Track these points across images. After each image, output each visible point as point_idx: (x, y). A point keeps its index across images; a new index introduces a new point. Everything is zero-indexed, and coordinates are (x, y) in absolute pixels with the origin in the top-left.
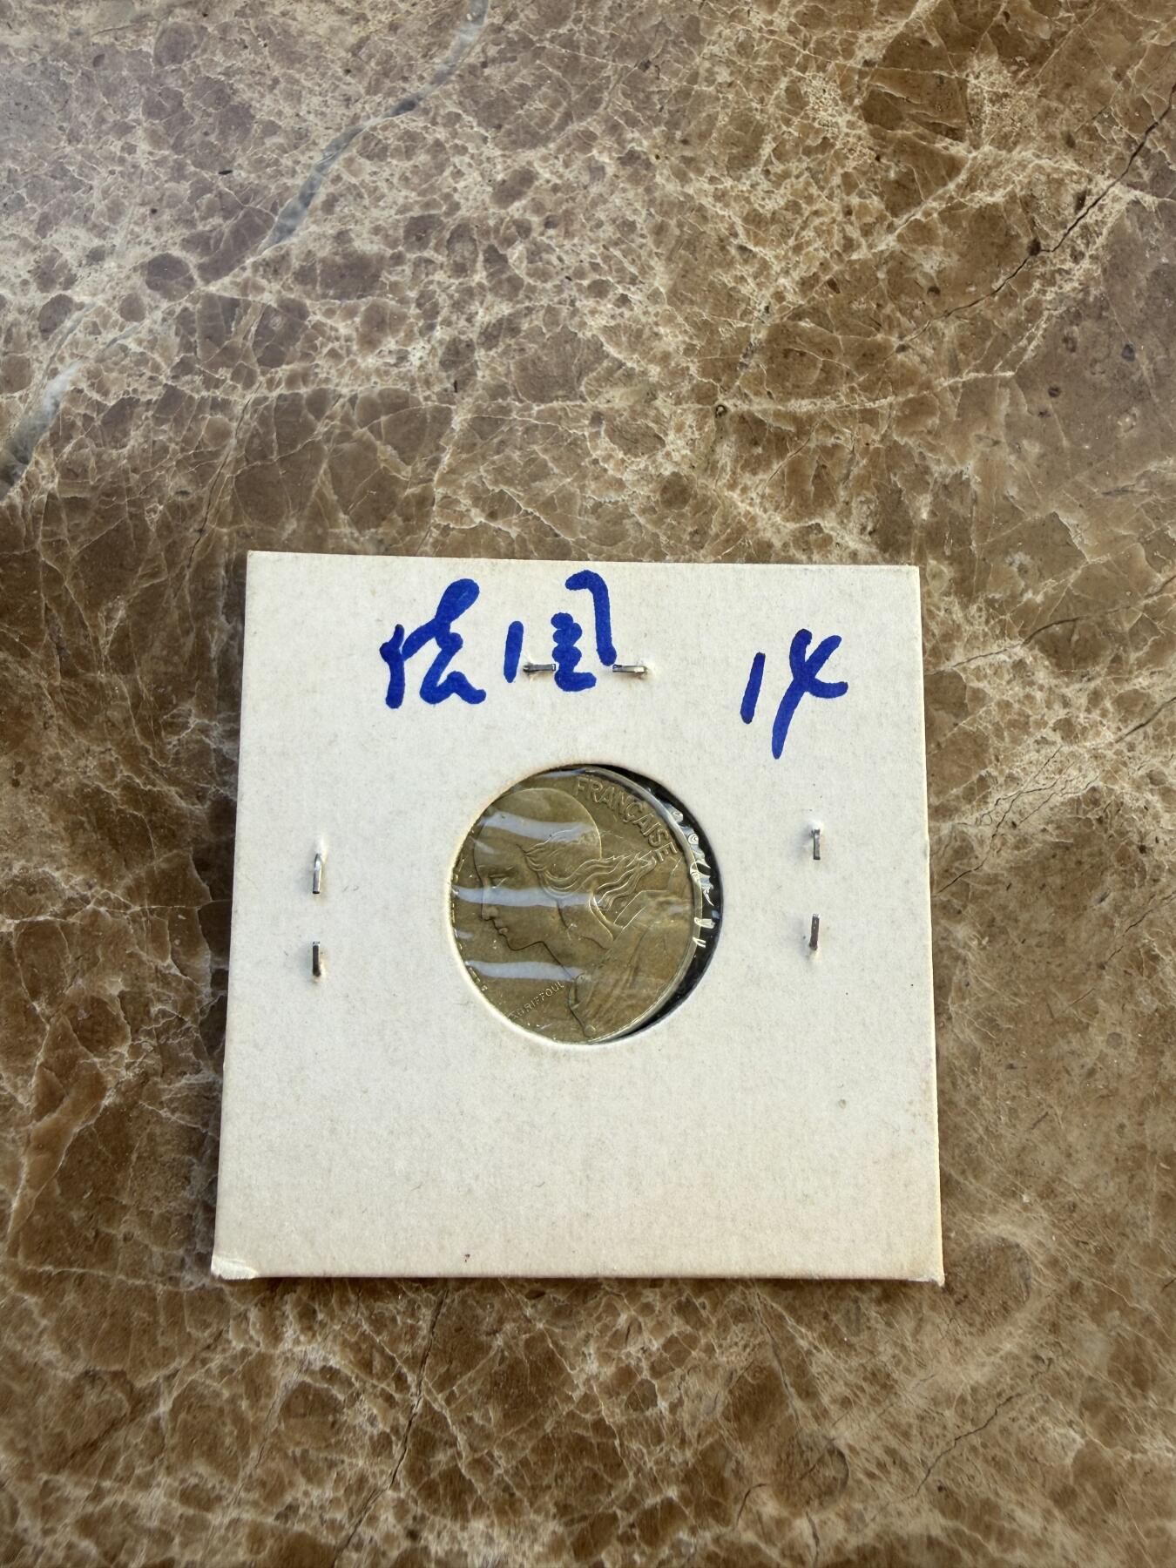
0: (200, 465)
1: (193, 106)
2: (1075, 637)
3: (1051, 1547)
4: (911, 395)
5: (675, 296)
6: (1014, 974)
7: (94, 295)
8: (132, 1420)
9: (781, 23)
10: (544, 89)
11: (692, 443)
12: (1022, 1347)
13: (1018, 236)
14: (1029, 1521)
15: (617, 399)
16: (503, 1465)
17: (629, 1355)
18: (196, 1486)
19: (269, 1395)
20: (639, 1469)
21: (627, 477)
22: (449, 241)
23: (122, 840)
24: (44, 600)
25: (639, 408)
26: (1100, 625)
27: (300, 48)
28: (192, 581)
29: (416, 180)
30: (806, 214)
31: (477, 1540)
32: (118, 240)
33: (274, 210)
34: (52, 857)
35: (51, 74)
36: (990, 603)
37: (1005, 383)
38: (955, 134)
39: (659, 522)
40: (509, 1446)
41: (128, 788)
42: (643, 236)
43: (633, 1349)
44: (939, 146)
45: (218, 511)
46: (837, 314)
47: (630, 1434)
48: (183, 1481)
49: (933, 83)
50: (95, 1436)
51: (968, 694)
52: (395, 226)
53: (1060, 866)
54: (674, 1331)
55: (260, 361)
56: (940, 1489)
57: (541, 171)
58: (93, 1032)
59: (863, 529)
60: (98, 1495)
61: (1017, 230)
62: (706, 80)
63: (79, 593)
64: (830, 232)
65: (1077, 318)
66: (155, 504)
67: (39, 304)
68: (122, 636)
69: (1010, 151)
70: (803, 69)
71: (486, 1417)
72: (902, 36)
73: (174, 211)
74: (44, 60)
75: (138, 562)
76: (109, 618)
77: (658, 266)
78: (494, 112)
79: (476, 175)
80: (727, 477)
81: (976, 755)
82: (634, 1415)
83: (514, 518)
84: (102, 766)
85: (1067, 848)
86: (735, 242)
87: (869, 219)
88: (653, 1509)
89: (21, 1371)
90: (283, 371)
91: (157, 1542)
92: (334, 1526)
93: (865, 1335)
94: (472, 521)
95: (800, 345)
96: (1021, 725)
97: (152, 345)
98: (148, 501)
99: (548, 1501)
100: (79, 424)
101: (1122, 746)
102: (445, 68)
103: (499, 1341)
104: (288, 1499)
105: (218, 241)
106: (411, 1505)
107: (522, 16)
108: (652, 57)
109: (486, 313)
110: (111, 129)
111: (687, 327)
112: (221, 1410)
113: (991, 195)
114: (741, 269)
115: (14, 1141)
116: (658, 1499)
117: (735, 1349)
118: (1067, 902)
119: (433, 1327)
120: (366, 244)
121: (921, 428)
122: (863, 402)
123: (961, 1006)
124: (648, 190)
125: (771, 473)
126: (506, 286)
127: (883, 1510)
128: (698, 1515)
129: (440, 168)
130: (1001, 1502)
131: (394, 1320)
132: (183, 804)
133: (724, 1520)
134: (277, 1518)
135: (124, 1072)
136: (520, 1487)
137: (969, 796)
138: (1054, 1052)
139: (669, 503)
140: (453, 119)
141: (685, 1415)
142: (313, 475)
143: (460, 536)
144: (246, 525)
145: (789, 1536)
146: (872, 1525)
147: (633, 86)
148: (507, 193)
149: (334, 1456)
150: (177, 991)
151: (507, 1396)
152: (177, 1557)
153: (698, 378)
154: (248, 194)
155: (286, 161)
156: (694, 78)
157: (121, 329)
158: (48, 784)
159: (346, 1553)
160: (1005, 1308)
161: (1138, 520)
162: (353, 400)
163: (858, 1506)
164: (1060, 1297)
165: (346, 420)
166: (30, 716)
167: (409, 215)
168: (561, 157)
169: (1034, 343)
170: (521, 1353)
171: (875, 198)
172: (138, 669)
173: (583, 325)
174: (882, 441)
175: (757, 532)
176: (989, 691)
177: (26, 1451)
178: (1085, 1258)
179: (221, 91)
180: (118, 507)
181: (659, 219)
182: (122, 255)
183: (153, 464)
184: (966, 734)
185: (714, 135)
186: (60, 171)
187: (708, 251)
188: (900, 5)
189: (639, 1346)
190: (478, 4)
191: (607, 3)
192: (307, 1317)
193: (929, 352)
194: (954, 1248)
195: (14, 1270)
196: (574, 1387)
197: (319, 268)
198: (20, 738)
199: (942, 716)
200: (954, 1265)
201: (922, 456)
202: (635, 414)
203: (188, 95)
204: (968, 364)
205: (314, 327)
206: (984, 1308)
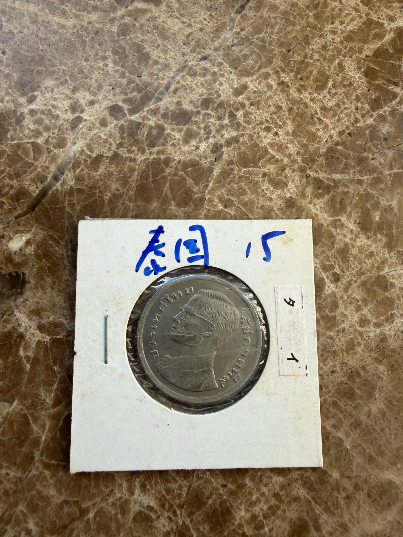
1: (129, 52)
4: (375, 176)
5: (294, 134)
6: (399, 385)
7: (90, 116)
8: (80, 519)
9: (338, 40)
10: (253, 56)
11: (297, 187)
12: (394, 519)
15: (271, 168)
17: (256, 510)
19: (128, 514)
21: (274, 197)
22: (216, 108)
24: (67, 224)
25: (279, 172)
27: (168, 34)
29: (206, 85)
30: (342, 108)
32: (100, 98)
33: (156, 91)
34: (64, 315)
35: (79, 36)
36: (398, 252)
38: (396, 84)
39: (284, 214)
42: (284, 111)
43: (257, 508)
44: (390, 88)
45: (129, 197)
46: (351, 145)
49: (389, 65)
50: (66, 523)
51: (389, 284)
52: (198, 101)
54: (272, 503)
55: (148, 145)
57: (250, 85)
59: (356, 222)
62: (310, 57)
64: (350, 116)
66: (107, 193)
67: (71, 118)
70: (344, 57)
71: (204, 528)
72: (379, 48)
73: (120, 89)
74: (78, 31)
75: (100, 213)
77: (289, 122)
78: (235, 63)
79: (227, 85)
80: (309, 199)
81: (390, 306)
82: (256, 532)
83: (233, 208)
86: (317, 116)
87: (364, 112)
90: (155, 149)
93: (339, 510)
94: (218, 208)
95: (337, 155)
97: (110, 136)
98: (105, 192)
100: (83, 162)
102: (219, 46)
103: (210, 501)
105: (135, 101)
107: (247, 29)
108: (291, 48)
109: (228, 134)
110: (100, 58)
111: (298, 145)
112: (111, 518)
114: (318, 126)
115: (44, 415)
117: (293, 511)
119: (187, 494)
120: (187, 107)
121: (378, 188)
122: (358, 177)
123: (380, 395)
124: (287, 95)
125: (324, 199)
126: (235, 125)
129: (215, 81)
131: (174, 491)
137: (387, 320)
139: (288, 207)
140: (220, 64)
141: (274, 533)
142: (164, 187)
143: (214, 213)
144: (139, 203)
147: (285, 58)
148: (238, 92)
151: (212, 521)
153: (301, 164)
154: (147, 85)
155: (161, 74)
156: (306, 57)
157: (99, 129)
158: (64, 289)
160: (389, 504)
162: (179, 162)
165: (176, 168)
166: (59, 265)
167: (203, 97)
168: (258, 81)
170: (218, 507)
171: (367, 105)
173: (261, 141)
174: (364, 191)
175: (318, 220)
176: (396, 283)
177: (42, 527)
179: (140, 47)
180: (95, 193)
181: (291, 106)
182: (101, 103)
183: (108, 179)
184: (387, 298)
185: (312, 77)
186: (81, 71)
187: (307, 119)
188: (379, 36)
189: (259, 507)
190: (232, 24)
191: (277, 27)
192: (143, 487)
193: (382, 161)
194: (372, 482)
195: (41, 462)
196: (236, 520)
197: (170, 113)
198: (56, 272)
199: (379, 291)
200: (372, 488)
201: (378, 198)
202: (278, 175)
203: (128, 48)
204: (396, 166)
205: (167, 134)
206: (382, 504)
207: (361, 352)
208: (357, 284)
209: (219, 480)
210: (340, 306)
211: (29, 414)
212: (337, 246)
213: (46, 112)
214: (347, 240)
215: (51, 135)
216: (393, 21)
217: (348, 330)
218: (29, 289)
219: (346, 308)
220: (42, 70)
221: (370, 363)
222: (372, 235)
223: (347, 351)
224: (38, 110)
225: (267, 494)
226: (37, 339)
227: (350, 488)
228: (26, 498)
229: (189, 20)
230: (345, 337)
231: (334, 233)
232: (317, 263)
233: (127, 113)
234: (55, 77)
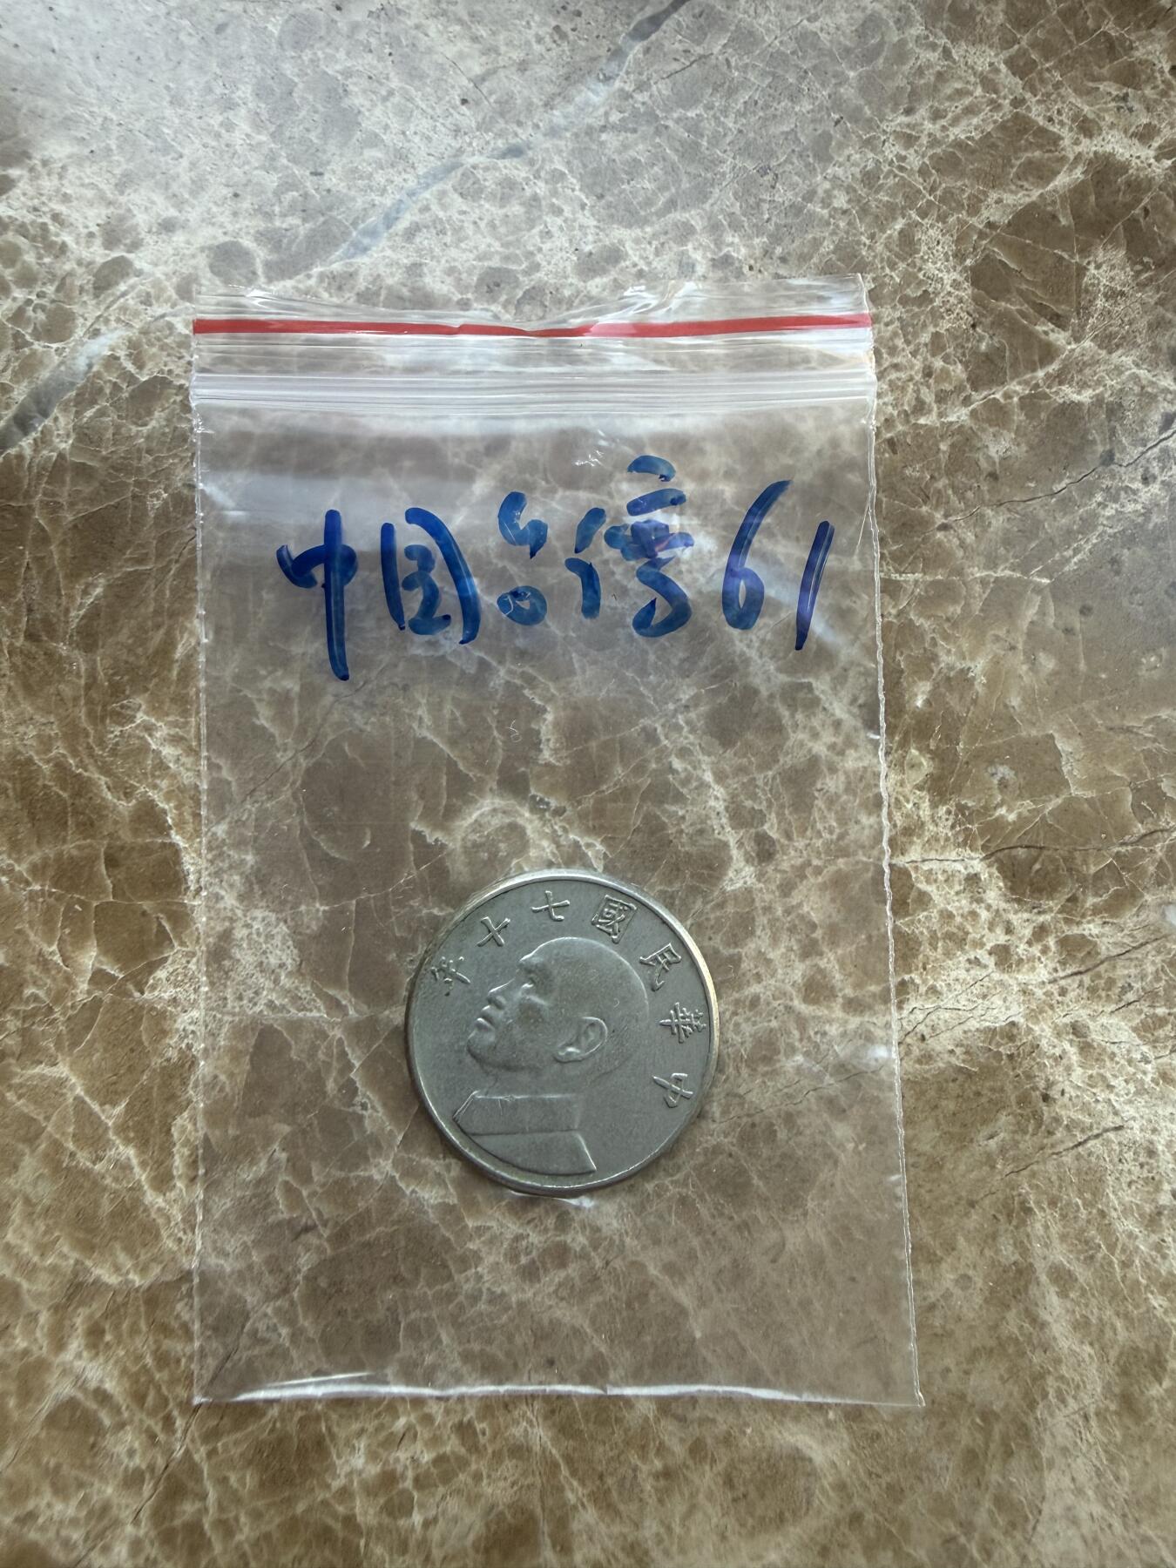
1: (303, 99)
2: (1037, 866)
4: (939, 577)
7: (155, 264)
9: (914, 162)
10: (656, 169)
12: (787, 1562)
13: (1094, 442)
16: (246, 1532)
17: (397, 1460)
19: (39, 1400)
22: (520, 302)
23: (40, 816)
24: (28, 557)
26: (1065, 860)
27: (425, 65)
28: (176, 576)
29: (502, 230)
30: (886, 364)
32: (193, 215)
33: (355, 224)
36: (961, 808)
37: (1038, 590)
38: (1059, 321)
40: (257, 1516)
41: (60, 766)
43: (403, 1455)
44: (1039, 328)
46: (888, 474)
47: (378, 1538)
49: (1051, 262)
51: (913, 894)
52: (470, 272)
53: (957, 1091)
54: (448, 1449)
57: (631, 253)
59: (854, 700)
61: (1094, 435)
62: (822, 201)
63: (63, 561)
64: (903, 389)
65: (1129, 540)
66: (160, 490)
67: (100, 260)
68: (94, 613)
69: (1110, 353)
70: (923, 214)
71: (242, 1481)
72: (1032, 205)
73: (256, 200)
75: (128, 544)
76: (85, 593)
78: (601, 181)
79: (565, 240)
81: (904, 957)
82: (386, 1520)
84: (40, 737)
85: (969, 1075)
87: (947, 387)
92: (67, 1544)
93: (634, 1507)
96: (958, 940)
98: (155, 486)
101: (1054, 989)
102: (563, 122)
103: (273, 1412)
104: (31, 1505)
105: (291, 243)
106: (147, 1543)
107: (654, 88)
108: (774, 163)
110: (216, 101)
117: (501, 1484)
118: (956, 1129)
119: (212, 1379)
120: (436, 282)
121: (941, 614)
122: (889, 572)
123: (820, 1205)
125: (777, 619)
129: (531, 223)
131: (178, 1361)
132: (109, 796)
134: (16, 1521)
136: (256, 1557)
137: (885, 997)
138: (900, 1277)
140: (557, 177)
141: (435, 1534)
147: (747, 189)
148: (590, 266)
149: (85, 1476)
150: (54, 979)
151: (268, 1466)
153: (729, 504)
154: (334, 199)
155: (380, 178)
156: (810, 196)
157: (173, 306)
160: (781, 1519)
161: (1135, 763)
164: (838, 1523)
167: (486, 264)
168: (655, 243)
169: (1079, 557)
170: (291, 1429)
171: (960, 366)
172: (101, 651)
174: (899, 616)
175: (747, 675)
176: (935, 896)
178: (874, 1490)
179: (336, 90)
180: (123, 484)
182: (193, 232)
183: (169, 450)
185: (815, 260)
186: (153, 131)
188: (1040, 172)
189: (409, 1455)
190: (614, 65)
191: (744, 96)
192: (95, 1334)
193: (970, 537)
194: (746, 1444)
196: (335, 1476)
197: (383, 293)
200: (743, 1461)
201: (934, 643)
203: (301, 86)
204: (1007, 560)
206: (759, 1512)
207: (791, 1074)
208: (820, 879)
209: (312, 1357)
210: (758, 932)
212: (786, 761)
213: (32, 231)
214: (820, 748)
215: (33, 297)
216: (1089, 134)
217: (768, 1004)
219: (775, 941)
221: (810, 1110)
222: (895, 745)
223: (751, 1063)
224: (12, 220)
225: (439, 1419)
227: (679, 1450)
229: (494, 33)
230: (754, 1023)
231: (787, 720)
232: (717, 798)
233: (260, 271)
234: (79, 135)
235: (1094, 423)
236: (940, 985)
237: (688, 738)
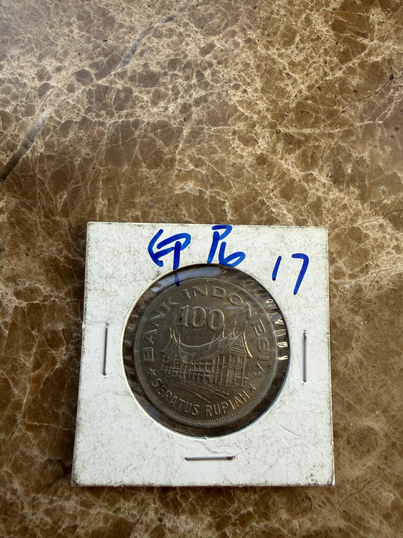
0: (94, 144)
1: (94, 17)
2: (401, 217)
3: (382, 533)
4: (346, 128)
5: (263, 90)
6: (376, 334)
7: (58, 83)
8: (64, 477)
10: (219, 15)
11: (268, 143)
12: (374, 464)
13: (386, 73)
14: (375, 524)
15: (241, 126)
16: (192, 497)
18: (86, 500)
20: (239, 501)
21: (244, 154)
22: (184, 68)
23: (64, 276)
24: (38, 190)
25: (249, 130)
28: (91, 185)
29: (172, 46)
30: (311, 63)
31: (183, 522)
32: (66, 64)
33: (122, 55)
34: (39, 281)
35: (43, 3)
36: (372, 203)
37: (380, 125)
38: (364, 36)
39: (255, 170)
40: (195, 490)
41: (66, 258)
42: (252, 68)
44: (359, 40)
45: (100, 161)
46: (320, 99)
48: (81, 498)
49: (357, 17)
50: (51, 482)
51: (363, 235)
52: (165, 62)
53: (393, 297)
55: (116, 109)
56: (344, 512)
57: (217, 44)
58: (53, 342)
59: (328, 175)
60: (52, 502)
61: (385, 71)
62: (277, 13)
63: (50, 189)
64: (319, 69)
66: (78, 158)
67: (38, 86)
68: (65, 204)
69: (384, 42)
70: (311, 11)
73: (86, 54)
75: (71, 178)
76: (61, 198)
77: (258, 79)
78: (201, 22)
79: (194, 44)
80: (280, 156)
81: (365, 257)
83: (204, 167)
84: (57, 249)
85: (396, 291)
86: (285, 72)
87: (333, 65)
88: (244, 515)
89: (26, 458)
90: (124, 112)
91: (72, 519)
92: (133, 516)
94: (189, 168)
95: (307, 109)
96: (381, 247)
97: (78, 101)
98: (76, 157)
99: (207, 510)
100: (52, 129)
102: (184, 6)
104: (117, 506)
105: (102, 65)
106: (160, 509)
108: (257, 4)
109: (196, 94)
110: (65, 24)
111: (267, 101)
113: (377, 58)
114: (287, 82)
115: (25, 379)
116: (246, 511)
118: (395, 310)
120: (154, 68)
121: (349, 140)
122: (329, 130)
123: (357, 345)
124: (255, 52)
125: (295, 155)
126: (203, 85)
127: (324, 518)
128: (259, 517)
129: (181, 42)
130: (365, 517)
133: (268, 519)
134: (113, 512)
135: (63, 357)
136: (198, 505)
137: (362, 271)
138: (389, 362)
139: (259, 164)
140: (186, 24)
142: (134, 150)
143: (185, 173)
144: (110, 167)
145: (291, 525)
146: (320, 523)
147: (250, 15)
148: (204, 51)
149: (134, 491)
152: (79, 524)
153: (270, 120)
154: (113, 49)
155: (126, 37)
157: (67, 96)
158: (38, 255)
159: (137, 525)
160: (369, 450)
162: (148, 123)
163: (315, 516)
164: (388, 447)
165: (146, 130)
166: (32, 231)
167: (171, 58)
168: (224, 39)
169: (390, 111)
171: (335, 58)
172: (71, 216)
173: (230, 99)
174: (335, 144)
175: (290, 175)
176: (370, 234)
177: (27, 486)
178: (397, 434)
179: (104, 12)
180: (65, 159)
181: (258, 62)
182: (68, 69)
183: (78, 144)
184: (361, 249)
185: (279, 33)
186: (46, 39)
187: (275, 75)
193: (353, 113)
194: (352, 429)
195: (24, 424)
197: (137, 76)
198: (29, 239)
199: (353, 243)
200: (352, 435)
201: (349, 150)
202: (248, 132)
203: (93, 13)
204: (367, 118)
205: (135, 97)
206: (361, 450)
207: (337, 304)
208: (331, 237)
211: (10, 378)
212: (310, 200)
213: (13, 81)
214: (320, 194)
215: (19, 103)
218: (4, 257)
220: (7, 39)
221: (346, 314)
222: (345, 187)
224: (5, 79)
226: (13, 305)
228: (11, 460)
231: (307, 187)
232: (290, 218)
233: (94, 77)
234: (21, 45)
235: (384, 67)
236: (379, 263)
237: (276, 201)
